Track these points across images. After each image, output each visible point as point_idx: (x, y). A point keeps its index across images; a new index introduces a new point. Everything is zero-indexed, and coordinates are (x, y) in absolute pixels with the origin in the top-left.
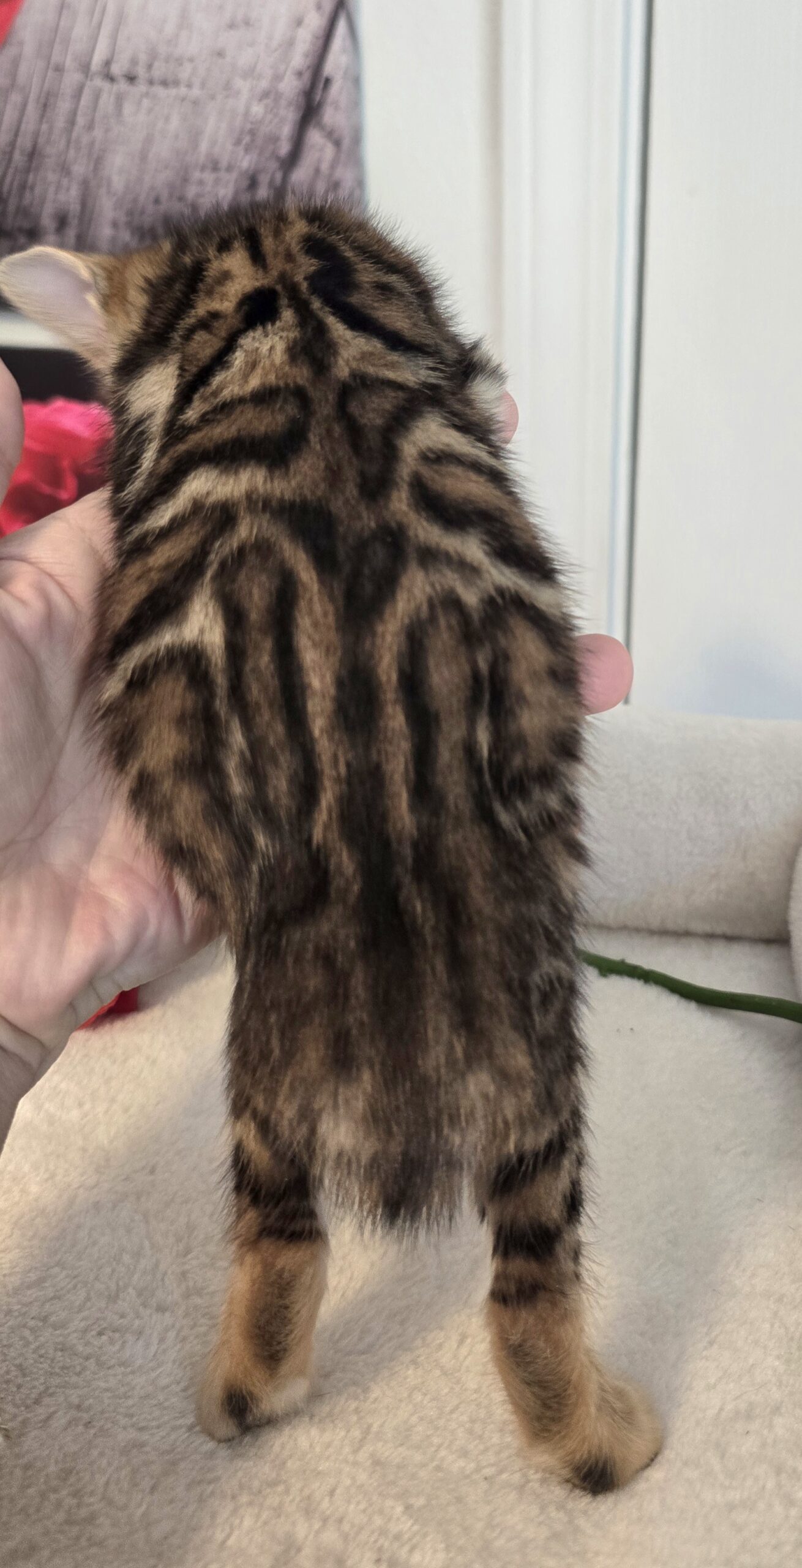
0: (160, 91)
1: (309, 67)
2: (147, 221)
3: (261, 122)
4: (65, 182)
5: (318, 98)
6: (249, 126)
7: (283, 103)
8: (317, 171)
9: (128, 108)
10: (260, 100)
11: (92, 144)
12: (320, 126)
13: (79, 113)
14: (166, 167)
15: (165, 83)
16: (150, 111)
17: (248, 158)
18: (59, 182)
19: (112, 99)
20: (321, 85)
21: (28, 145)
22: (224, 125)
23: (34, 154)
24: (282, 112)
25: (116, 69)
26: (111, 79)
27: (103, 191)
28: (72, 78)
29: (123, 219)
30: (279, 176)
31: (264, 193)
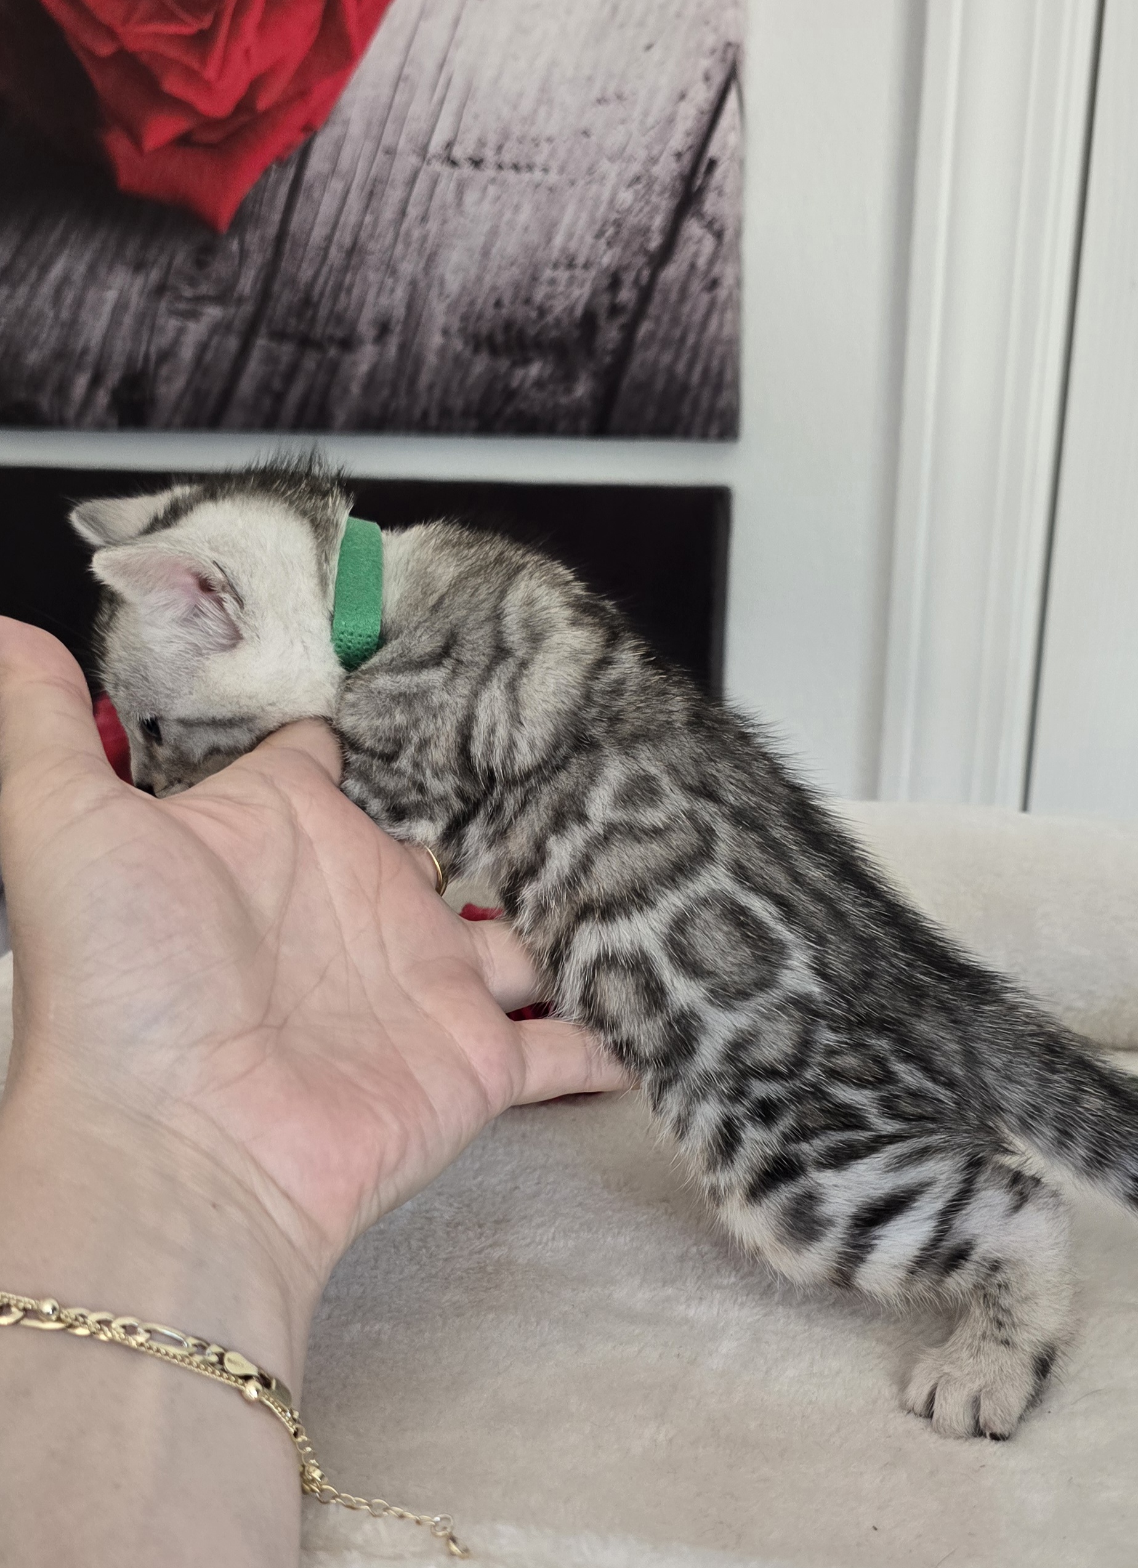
0: (510, 176)
1: (690, 147)
2: (484, 328)
3: (629, 210)
4: (389, 282)
5: (698, 182)
6: (614, 216)
7: (657, 188)
8: (693, 266)
9: (470, 197)
10: (630, 186)
11: (424, 239)
12: (700, 215)
13: (412, 200)
14: (512, 264)
15: (516, 167)
16: (498, 198)
17: (610, 253)
18: (382, 282)
19: (452, 186)
20: (703, 168)
21: (347, 241)
22: (584, 216)
23: (354, 250)
25: (458, 152)
26: (454, 163)
27: (434, 292)
28: (406, 162)
29: (456, 324)
30: (646, 273)
31: (627, 295)
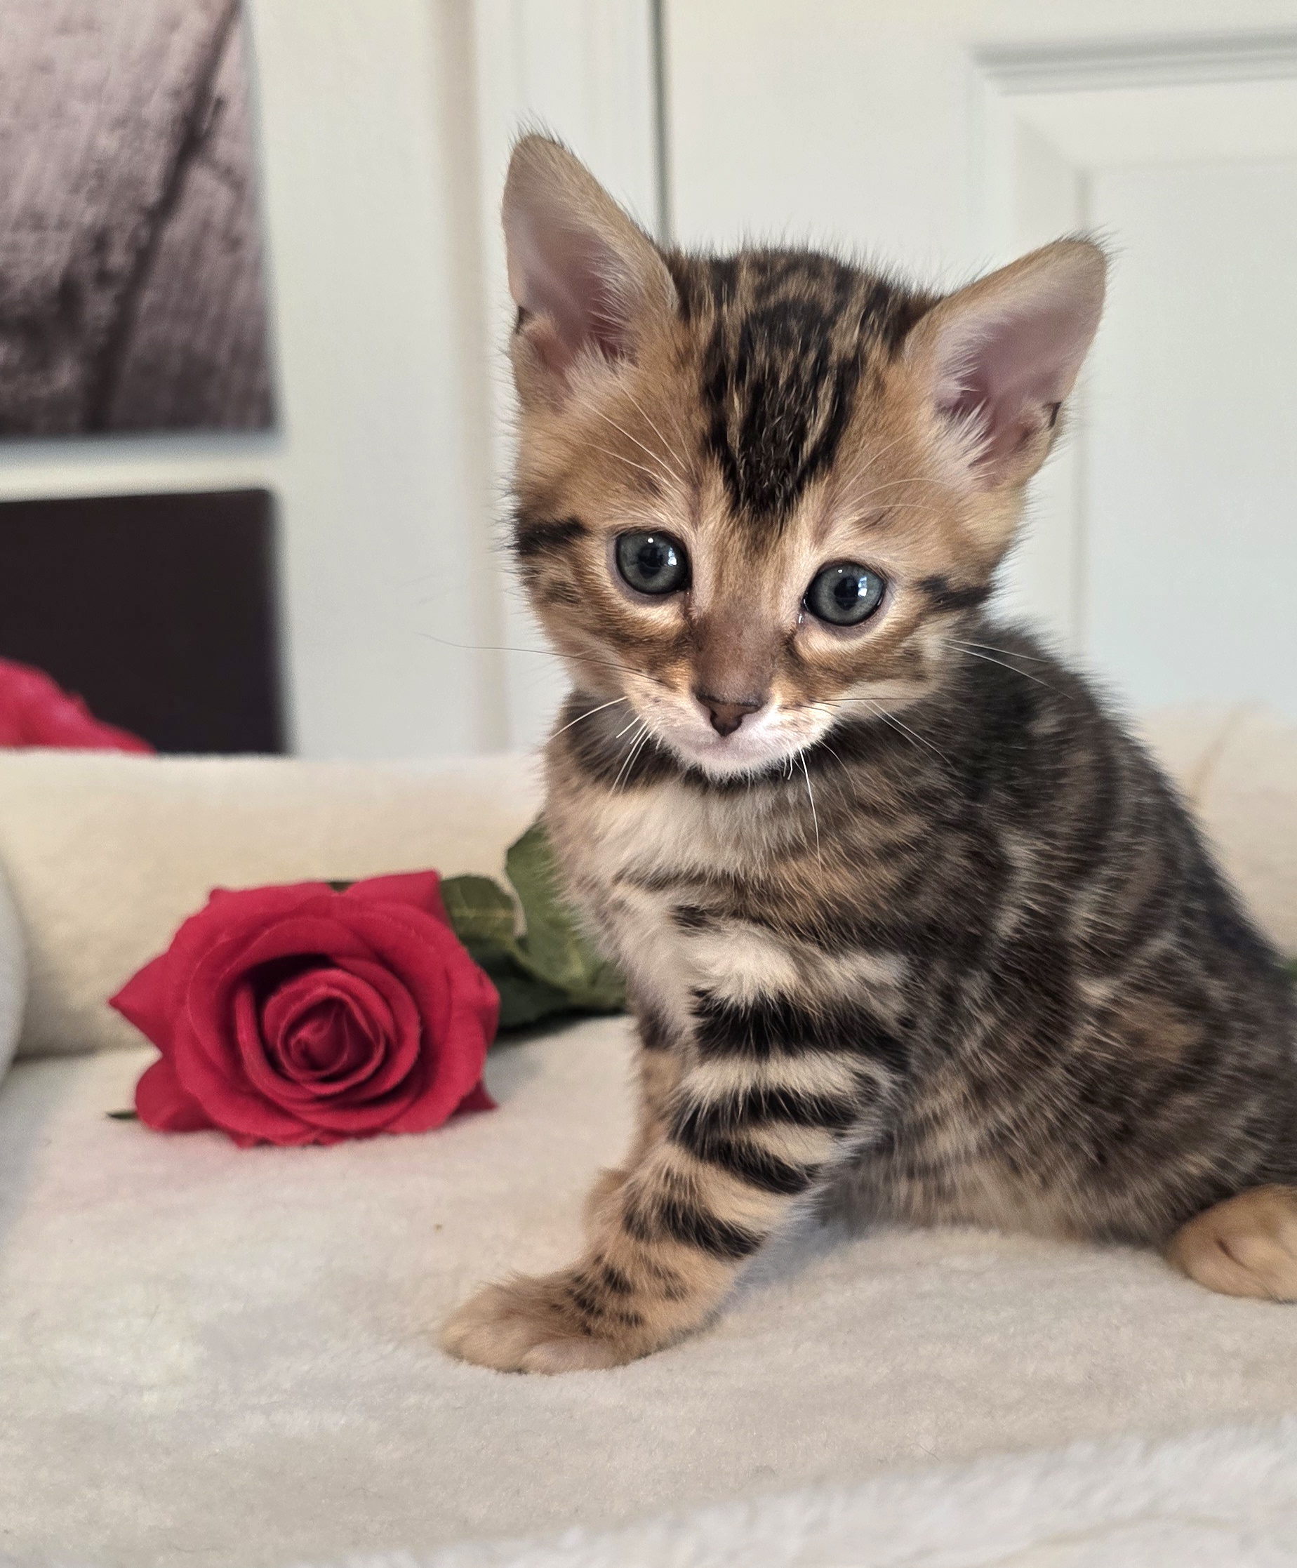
1: (191, 85)
5: (204, 125)
6: (93, 167)
8: (206, 226)
12: (210, 163)
17: (92, 209)
20: (210, 109)
22: (52, 167)
30: (144, 233)
31: (118, 259)
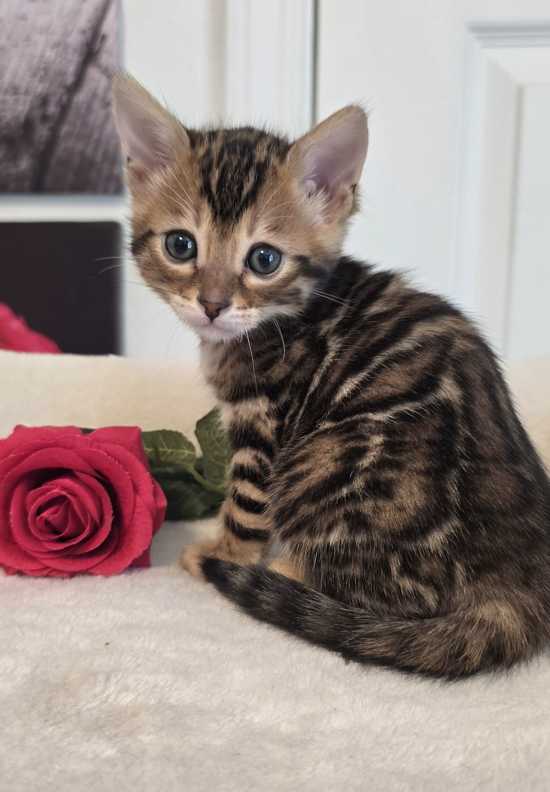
1: (90, 28)
3: (53, 62)
5: (96, 47)
6: (43, 65)
7: (70, 50)
8: (94, 95)
10: (53, 48)
12: (98, 65)
17: (41, 86)
20: (99, 40)
22: (23, 64)
24: (69, 57)
30: (65, 98)
31: (52, 109)
